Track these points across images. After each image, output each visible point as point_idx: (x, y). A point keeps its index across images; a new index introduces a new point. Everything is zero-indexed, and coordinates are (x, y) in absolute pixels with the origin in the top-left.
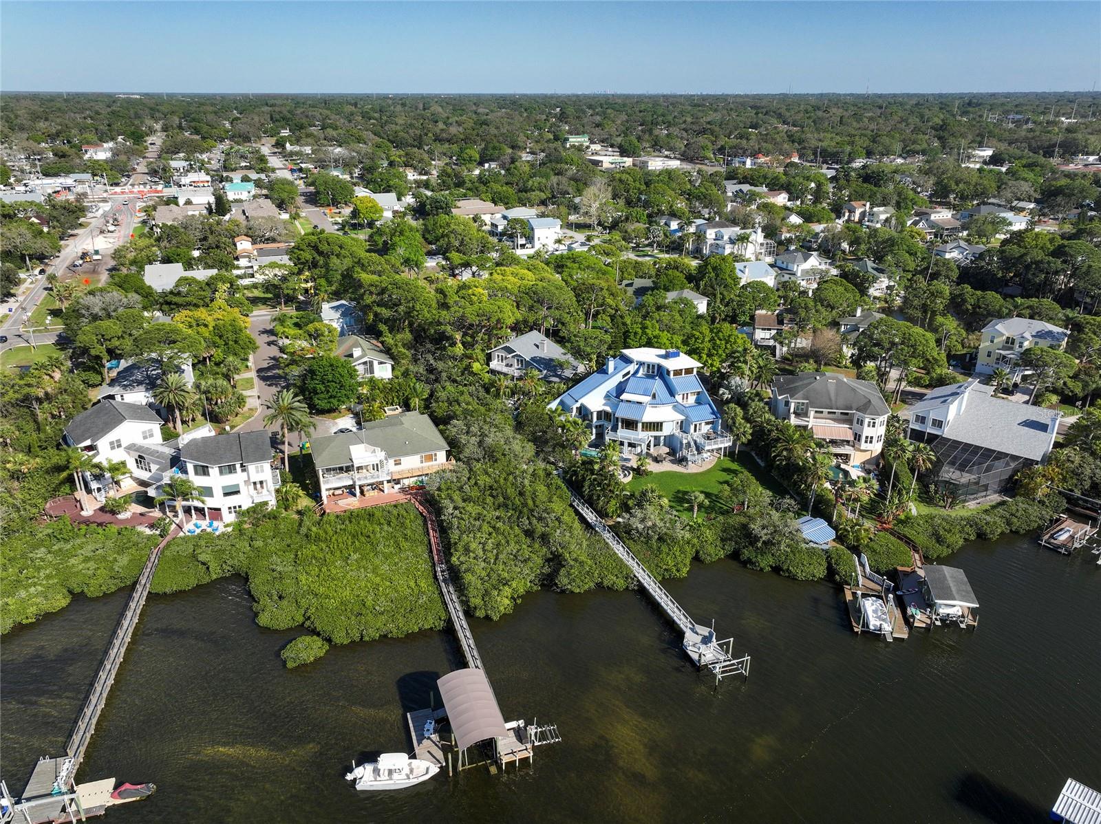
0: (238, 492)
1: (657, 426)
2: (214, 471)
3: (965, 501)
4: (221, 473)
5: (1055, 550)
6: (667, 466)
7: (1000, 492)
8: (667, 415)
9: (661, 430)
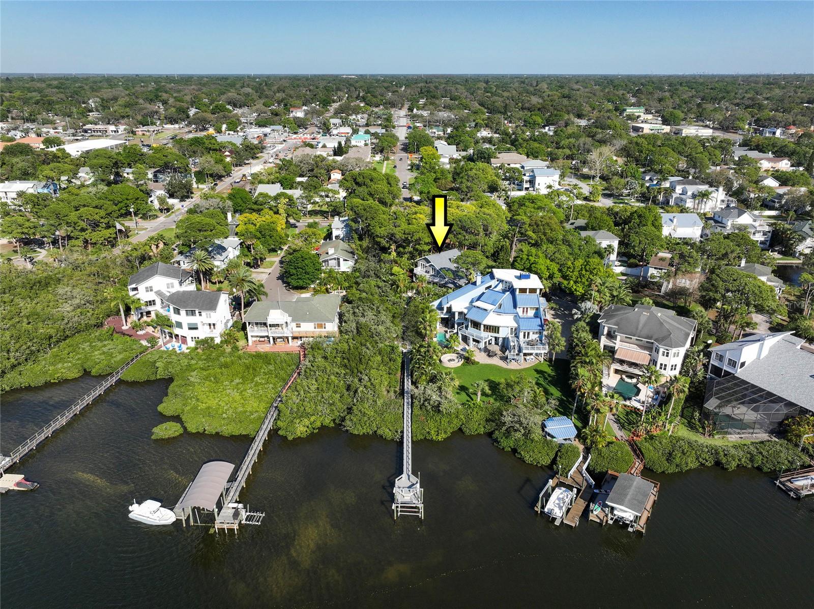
0: (196, 328)
1: (495, 329)
2: (183, 312)
3: (727, 433)
4: (187, 314)
5: (786, 492)
6: (496, 361)
7: (771, 432)
8: (505, 322)
9: (498, 333)
